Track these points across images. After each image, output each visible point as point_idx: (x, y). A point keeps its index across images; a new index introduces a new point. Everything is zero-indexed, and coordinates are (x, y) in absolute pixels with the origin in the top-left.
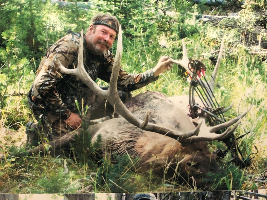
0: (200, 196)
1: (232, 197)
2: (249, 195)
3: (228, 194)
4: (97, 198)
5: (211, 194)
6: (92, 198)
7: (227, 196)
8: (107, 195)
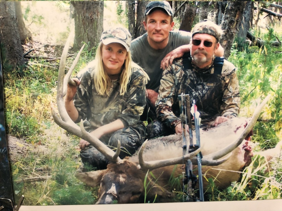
0: (219, 7)
1: (255, 9)
2: (274, 8)
3: (250, 5)
4: (106, 6)
5: (232, 5)
6: (100, 6)
7: (249, 8)
8: (117, 3)
